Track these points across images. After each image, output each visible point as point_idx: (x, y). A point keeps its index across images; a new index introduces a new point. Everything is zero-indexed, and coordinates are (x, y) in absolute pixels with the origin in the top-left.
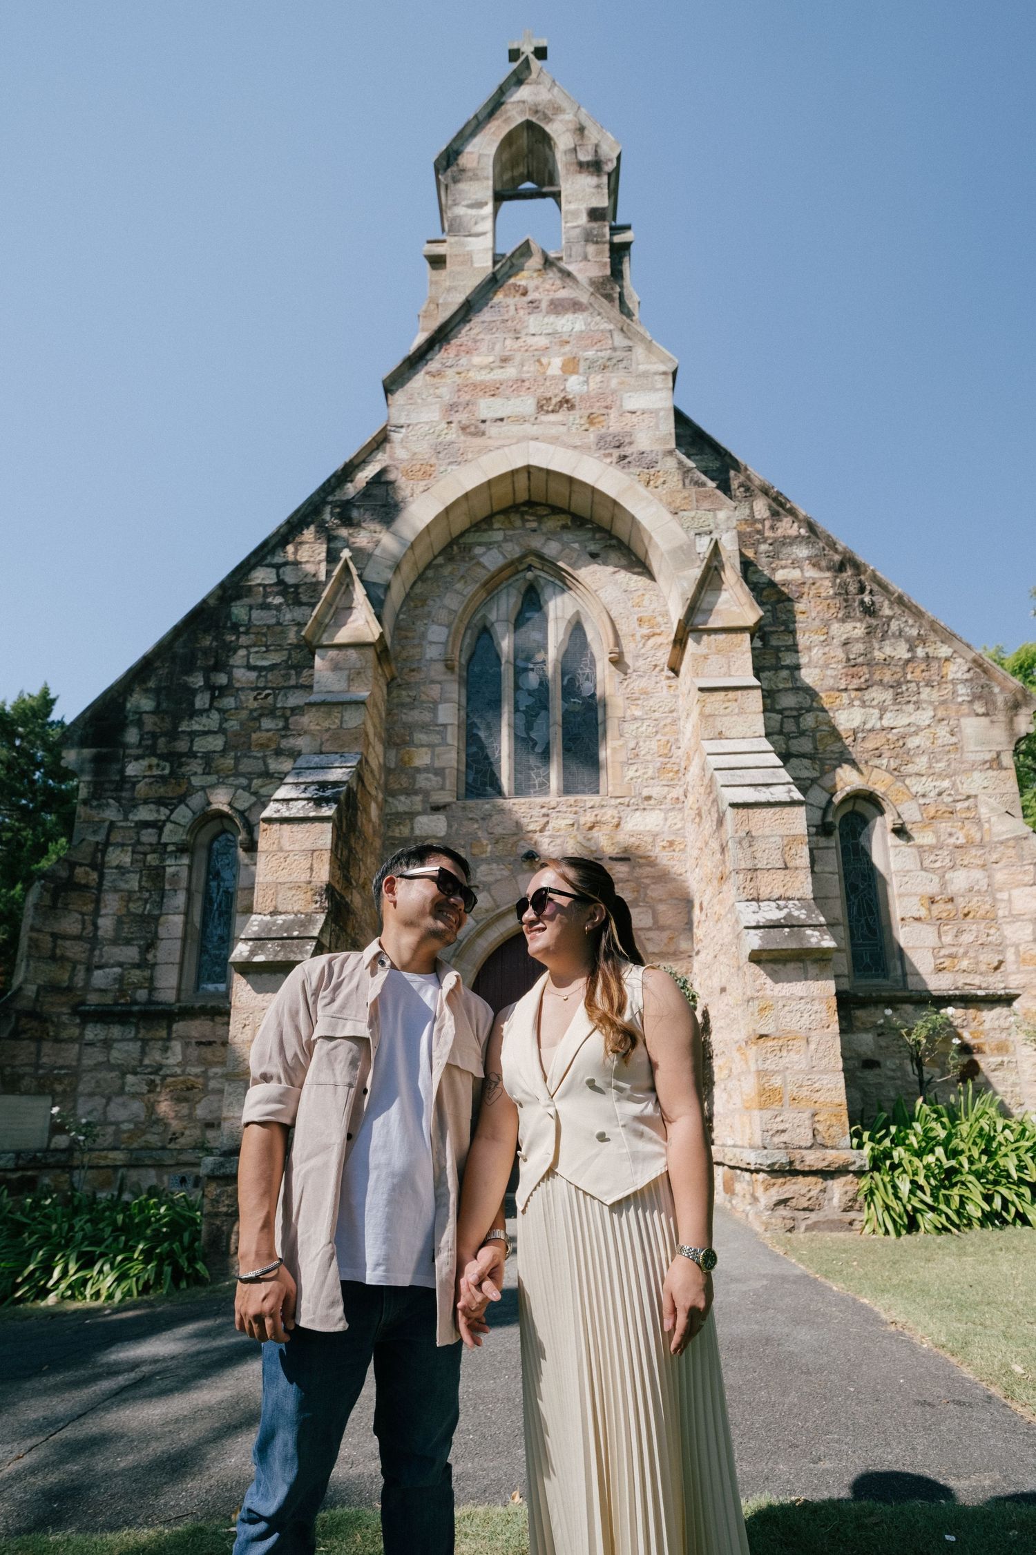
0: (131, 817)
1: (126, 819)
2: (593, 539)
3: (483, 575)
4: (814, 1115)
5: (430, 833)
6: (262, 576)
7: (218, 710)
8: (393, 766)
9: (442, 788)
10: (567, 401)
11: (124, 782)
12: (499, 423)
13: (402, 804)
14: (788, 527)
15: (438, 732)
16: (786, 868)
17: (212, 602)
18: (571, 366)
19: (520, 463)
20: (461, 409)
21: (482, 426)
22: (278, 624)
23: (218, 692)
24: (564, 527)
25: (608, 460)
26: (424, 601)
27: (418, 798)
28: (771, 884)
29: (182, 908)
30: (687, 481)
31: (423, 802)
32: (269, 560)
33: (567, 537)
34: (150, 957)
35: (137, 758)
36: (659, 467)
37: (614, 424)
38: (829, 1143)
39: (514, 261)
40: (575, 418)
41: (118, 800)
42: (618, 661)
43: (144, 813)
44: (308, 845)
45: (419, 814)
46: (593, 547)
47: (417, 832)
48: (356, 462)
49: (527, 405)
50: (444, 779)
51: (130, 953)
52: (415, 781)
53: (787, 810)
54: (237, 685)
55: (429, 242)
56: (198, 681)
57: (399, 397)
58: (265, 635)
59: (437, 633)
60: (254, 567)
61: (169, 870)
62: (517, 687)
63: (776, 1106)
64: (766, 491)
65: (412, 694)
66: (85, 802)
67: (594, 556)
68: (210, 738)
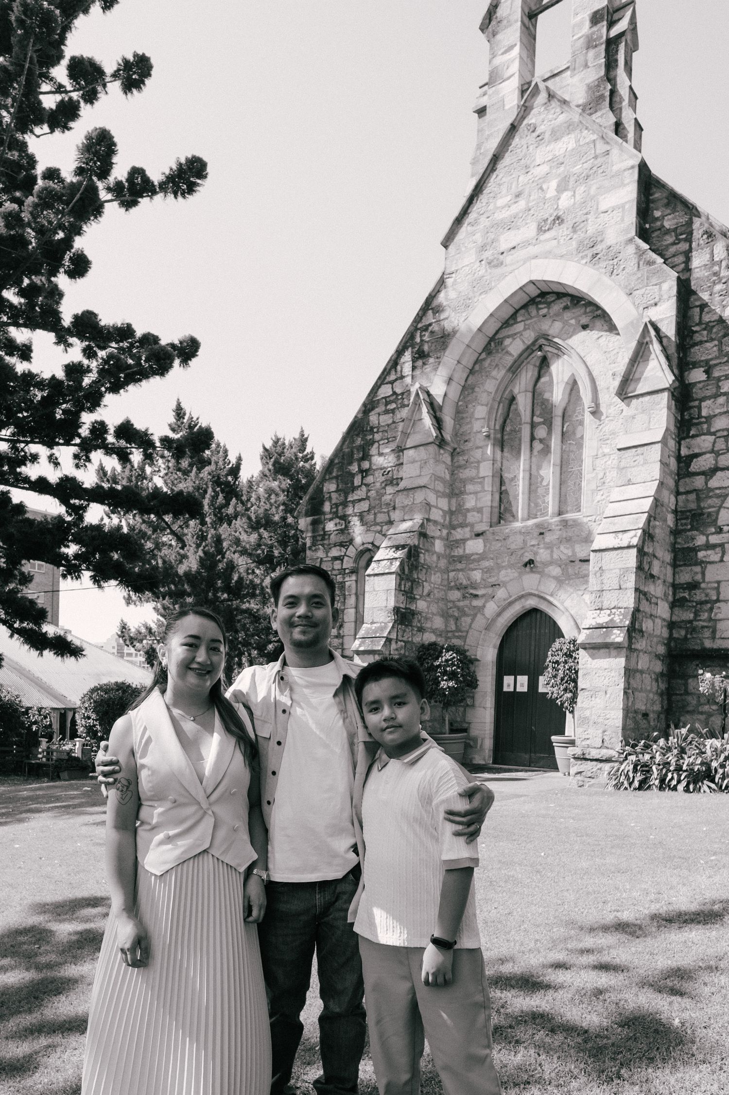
0: (329, 555)
1: (327, 556)
2: (585, 313)
3: (509, 361)
4: (604, 732)
5: (475, 551)
6: (385, 391)
7: (365, 485)
8: (454, 509)
9: (481, 521)
10: (558, 218)
11: (325, 535)
12: (513, 251)
13: (458, 534)
15: (481, 483)
16: (620, 589)
17: (360, 416)
18: (563, 185)
19: (524, 281)
20: (488, 247)
21: (501, 257)
22: (394, 422)
23: (364, 473)
24: (566, 308)
25: (584, 261)
26: (473, 390)
27: (467, 529)
28: (610, 600)
29: (354, 606)
30: (641, 263)
31: (471, 531)
32: (386, 381)
33: (567, 315)
34: (341, 632)
35: (331, 520)
36: (620, 256)
37: (591, 228)
38: (610, 746)
40: (562, 231)
41: (323, 545)
42: (596, 412)
43: (335, 552)
44: (385, 588)
45: (468, 539)
46: (584, 320)
47: (467, 552)
48: (433, 294)
49: (529, 230)
50: (482, 514)
52: (466, 517)
53: (625, 551)
54: (374, 467)
56: (354, 468)
57: (452, 247)
58: (386, 431)
59: (480, 412)
60: (379, 387)
61: (347, 584)
62: (533, 438)
63: (585, 726)
65: (466, 458)
66: (310, 548)
67: (585, 327)
68: (362, 503)
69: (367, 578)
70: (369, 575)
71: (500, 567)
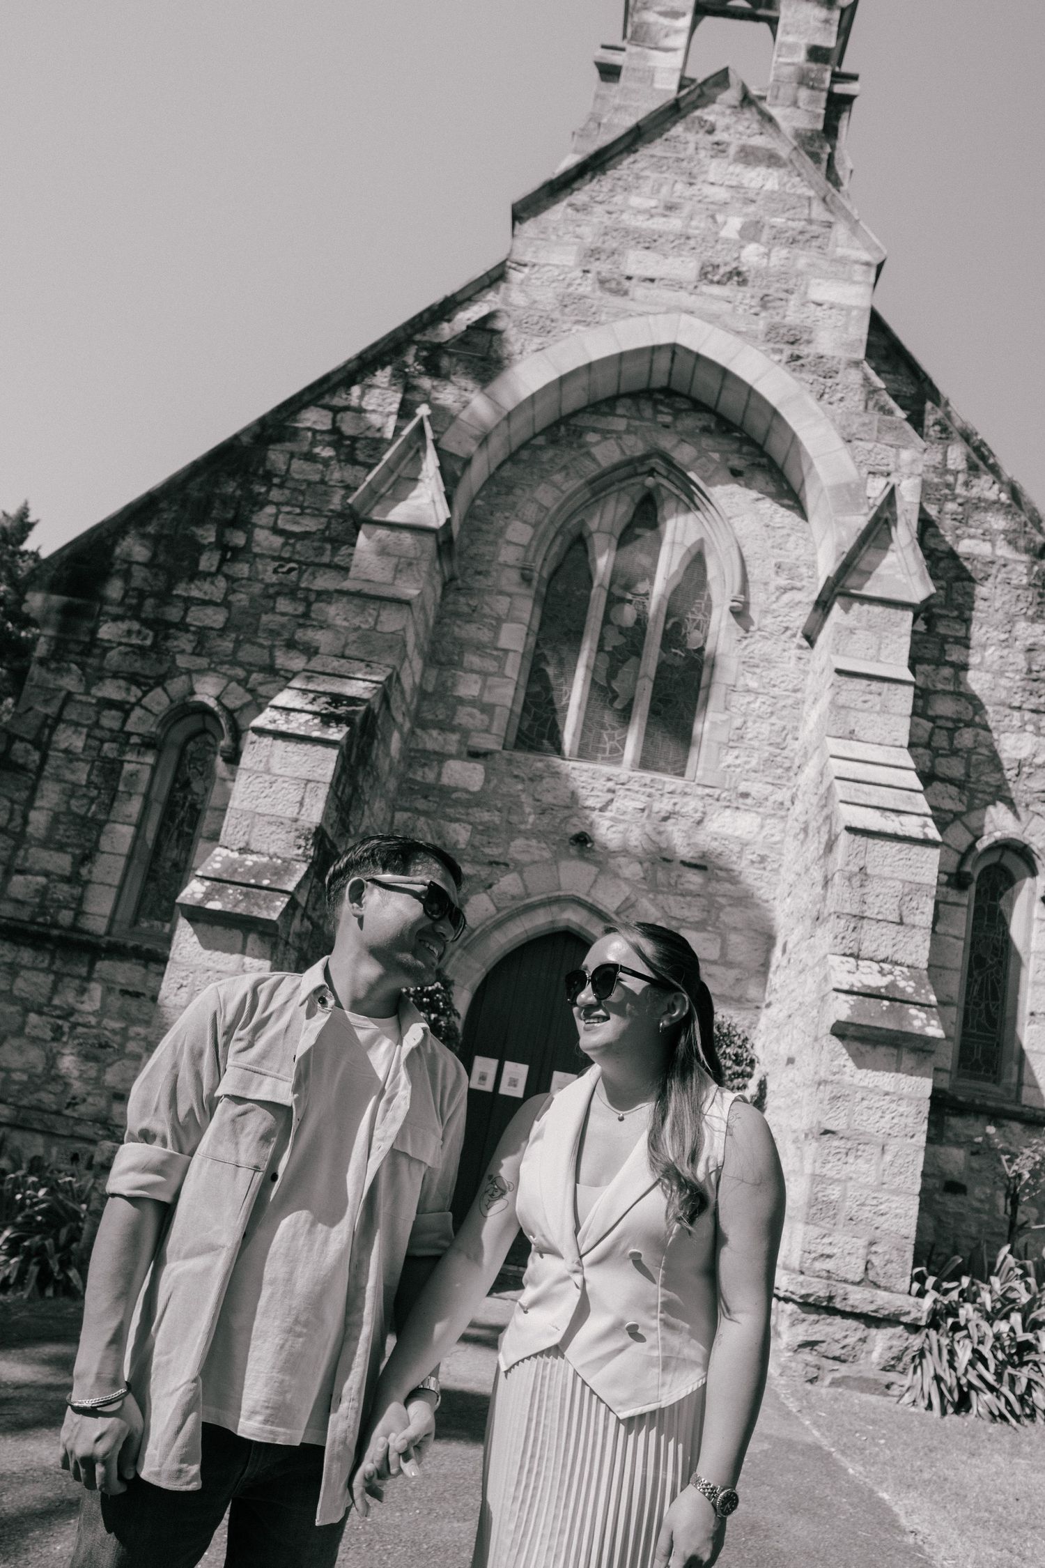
0: (94, 691)
1: (87, 693)
2: (739, 451)
3: (592, 470)
4: (872, 1244)
5: (461, 784)
6: (315, 419)
7: (227, 577)
8: (430, 689)
9: (487, 731)
10: (739, 274)
11: (93, 646)
12: (648, 284)
13: (432, 740)
14: (985, 487)
15: (496, 658)
16: (901, 923)
17: (246, 440)
18: (751, 231)
19: (664, 339)
20: (603, 257)
21: (627, 284)
22: (323, 482)
23: (229, 554)
24: (706, 430)
25: (777, 357)
26: (510, 490)
27: (455, 737)
28: (877, 940)
29: (134, 819)
30: (871, 404)
31: (460, 742)
32: (326, 400)
33: (706, 442)
34: (84, 871)
35: (116, 618)
36: (838, 379)
37: (793, 315)
38: (883, 1282)
39: (705, 89)
40: (745, 296)
41: (82, 666)
42: (740, 613)
43: (111, 690)
44: (303, 772)
45: (451, 757)
46: (736, 462)
47: (445, 780)
48: (460, 298)
49: (687, 268)
50: (491, 720)
51: (61, 862)
52: (454, 714)
53: (917, 849)
54: (256, 550)
55: (604, 47)
56: (208, 535)
57: (529, 228)
58: (303, 493)
59: (519, 532)
60: (305, 406)
61: (128, 767)
62: (607, 621)
63: (827, 1224)
64: (966, 436)
65: (473, 602)
66: (42, 662)
67: (736, 474)
68: (210, 611)
69: (251, 736)
70: (260, 732)
71: (513, 831)
